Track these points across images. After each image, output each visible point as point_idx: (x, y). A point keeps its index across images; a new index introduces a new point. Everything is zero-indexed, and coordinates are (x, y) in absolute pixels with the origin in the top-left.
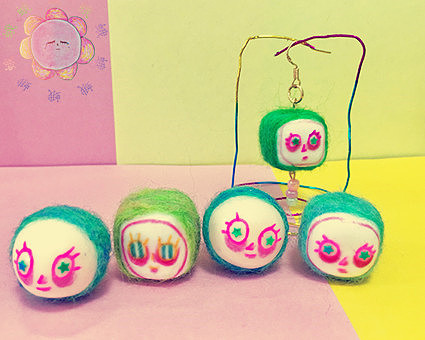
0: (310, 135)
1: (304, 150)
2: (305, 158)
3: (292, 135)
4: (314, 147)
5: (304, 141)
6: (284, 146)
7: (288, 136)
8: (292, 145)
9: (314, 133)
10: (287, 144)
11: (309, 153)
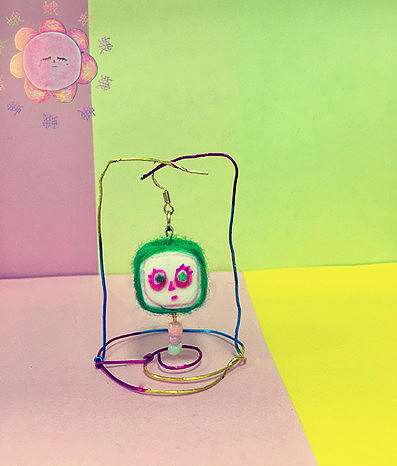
0: (178, 271)
1: (171, 288)
2: (174, 298)
3: (155, 271)
4: (184, 285)
5: (171, 277)
6: (148, 285)
7: (150, 272)
8: (156, 283)
9: (182, 267)
10: (151, 282)
11: (178, 292)
